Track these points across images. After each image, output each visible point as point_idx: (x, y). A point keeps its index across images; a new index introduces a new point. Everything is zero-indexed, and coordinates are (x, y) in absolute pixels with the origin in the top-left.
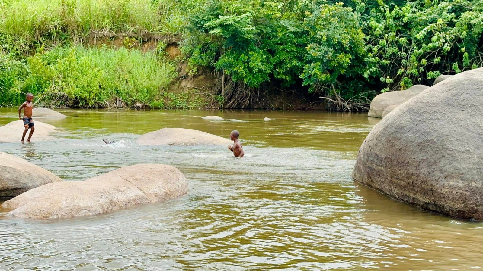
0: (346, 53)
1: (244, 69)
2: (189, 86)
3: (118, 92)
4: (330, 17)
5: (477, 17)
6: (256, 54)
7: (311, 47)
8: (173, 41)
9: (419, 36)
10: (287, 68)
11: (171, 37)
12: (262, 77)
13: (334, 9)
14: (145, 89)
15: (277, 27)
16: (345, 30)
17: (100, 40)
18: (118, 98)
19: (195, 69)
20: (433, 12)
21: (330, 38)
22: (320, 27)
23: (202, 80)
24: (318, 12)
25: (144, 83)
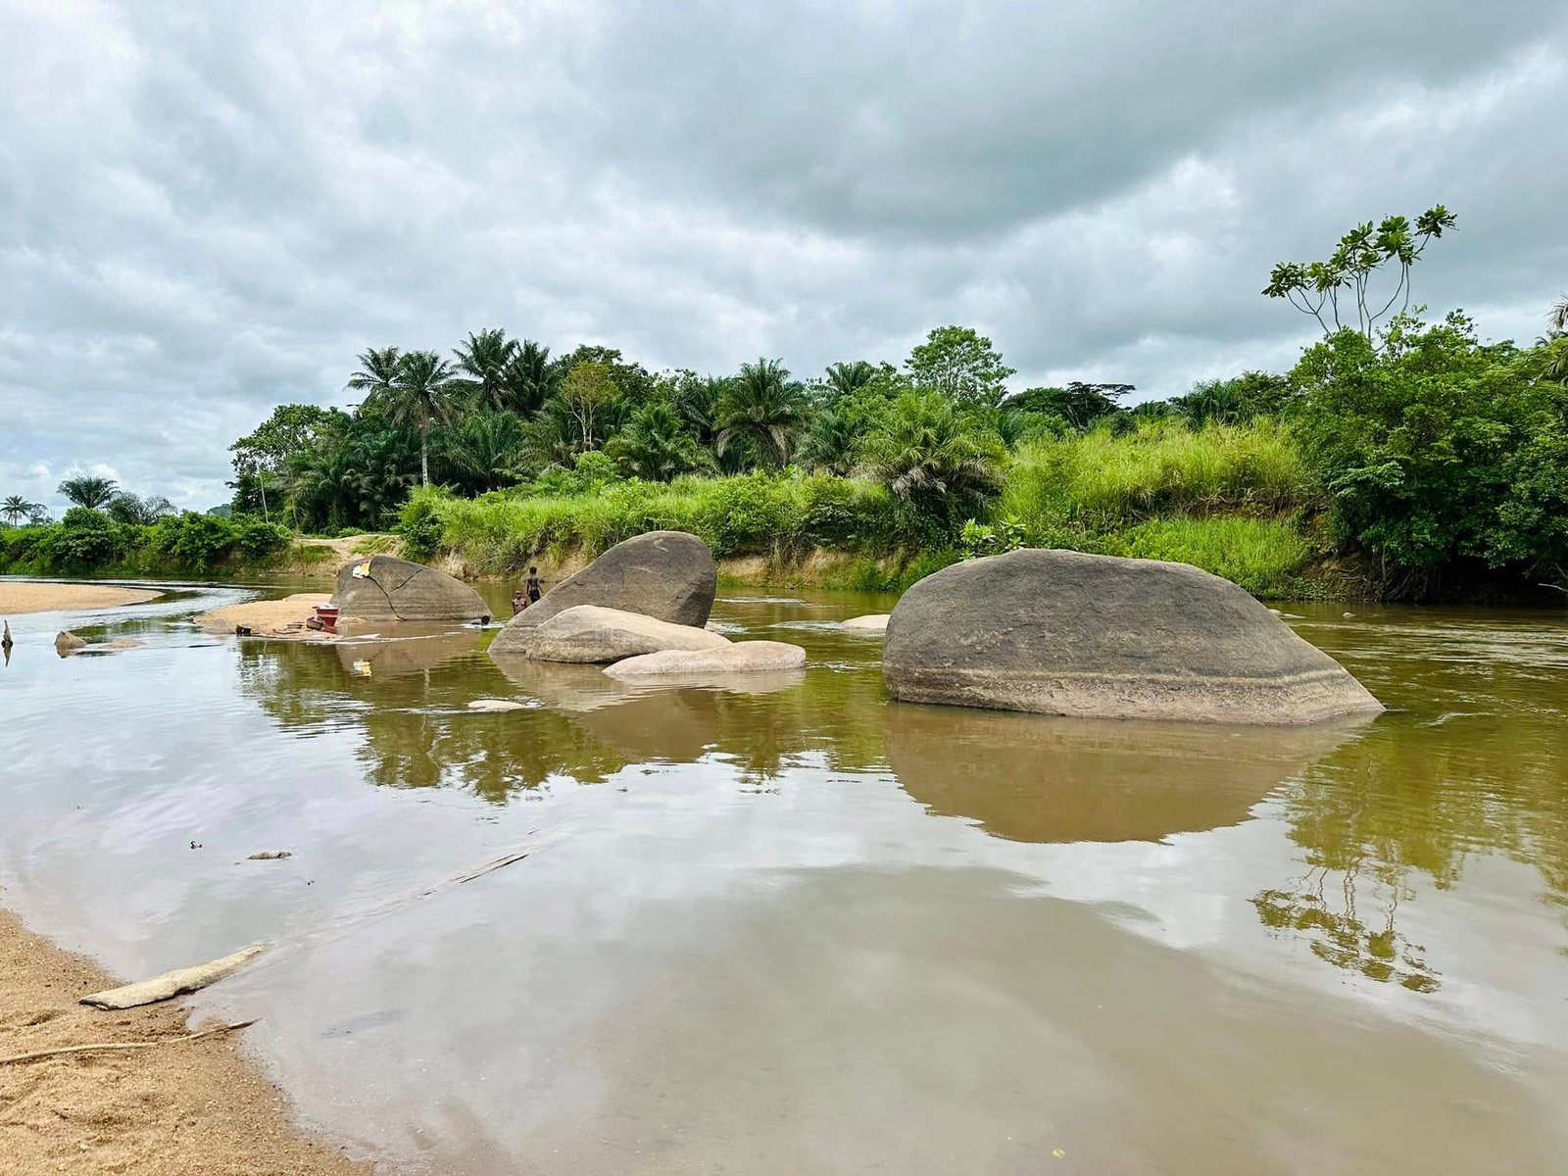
2: (1333, 567)
6: (1422, 522)
7: (1503, 507)
8: (1320, 506)
11: (1316, 499)
12: (1429, 555)
21: (1537, 493)
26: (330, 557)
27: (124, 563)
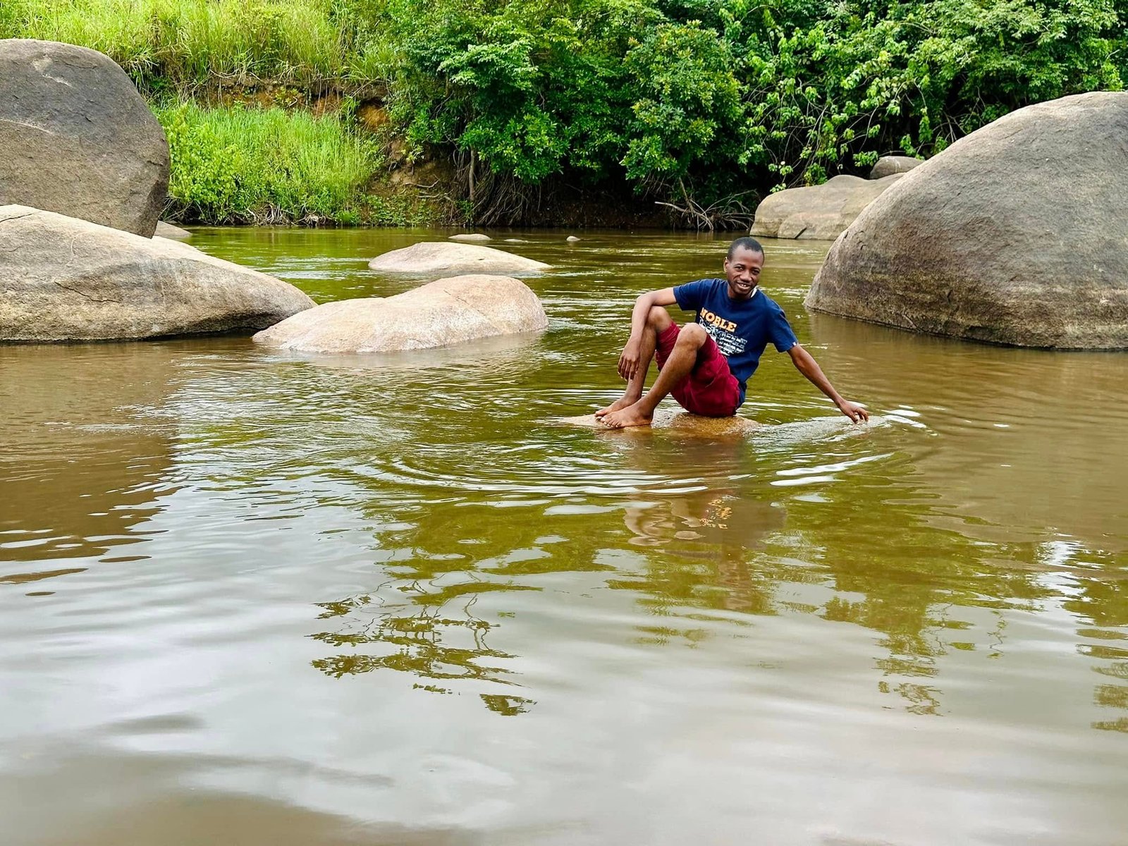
0: (706, 116)
1: (514, 149)
2: (406, 181)
3: (271, 193)
4: (677, 48)
5: (947, 49)
6: (538, 121)
7: (641, 106)
8: (373, 96)
9: (848, 83)
10: (594, 147)
11: (368, 87)
12: (547, 165)
13: (683, 33)
14: (325, 188)
15: (576, 68)
16: (705, 75)
17: (229, 93)
18: (272, 205)
19: (419, 149)
20: (865, 40)
21: (678, 89)
22: (657, 68)
23: (431, 171)
24: (653, 40)
25: (323, 175)
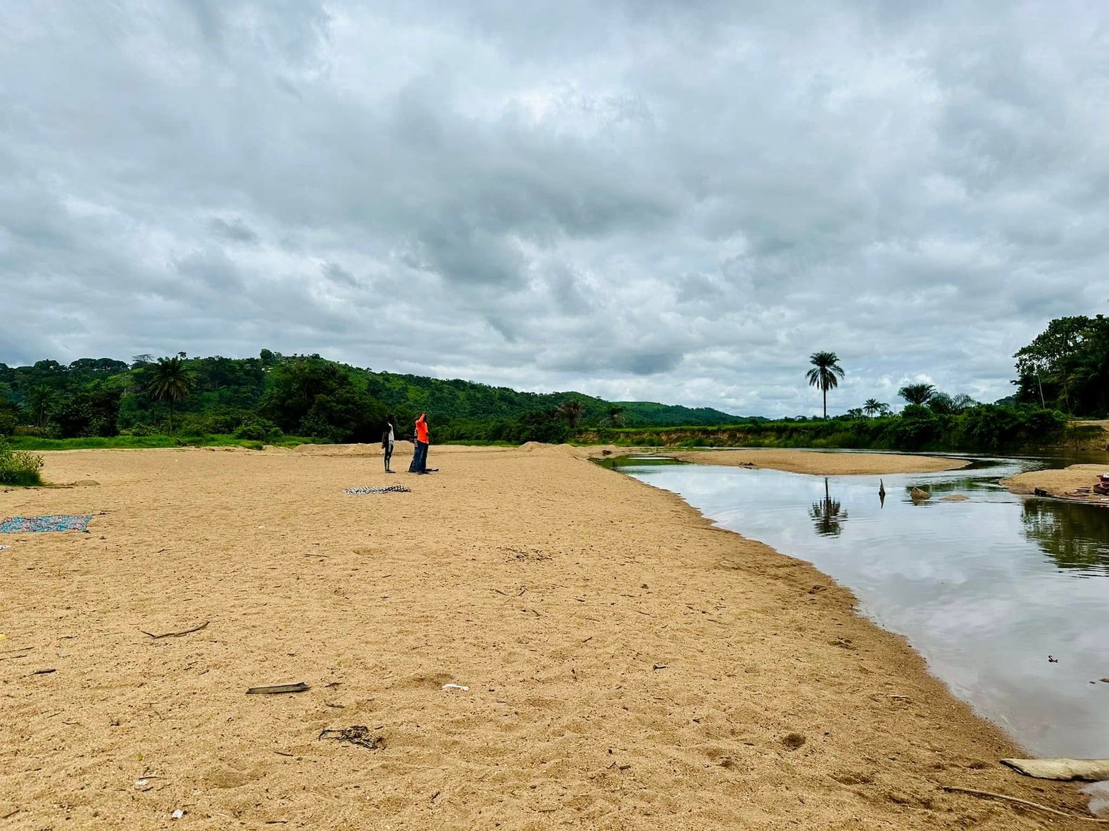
26: (1100, 435)
27: (941, 440)
